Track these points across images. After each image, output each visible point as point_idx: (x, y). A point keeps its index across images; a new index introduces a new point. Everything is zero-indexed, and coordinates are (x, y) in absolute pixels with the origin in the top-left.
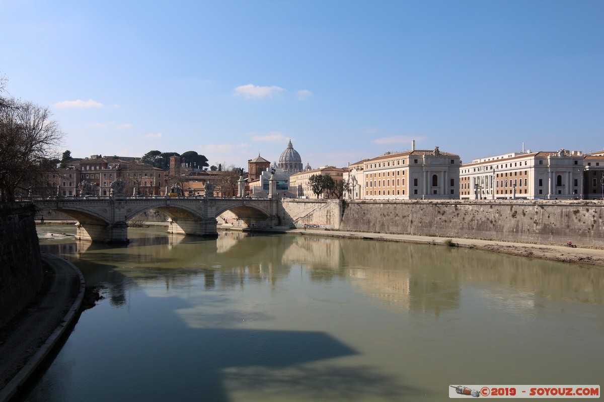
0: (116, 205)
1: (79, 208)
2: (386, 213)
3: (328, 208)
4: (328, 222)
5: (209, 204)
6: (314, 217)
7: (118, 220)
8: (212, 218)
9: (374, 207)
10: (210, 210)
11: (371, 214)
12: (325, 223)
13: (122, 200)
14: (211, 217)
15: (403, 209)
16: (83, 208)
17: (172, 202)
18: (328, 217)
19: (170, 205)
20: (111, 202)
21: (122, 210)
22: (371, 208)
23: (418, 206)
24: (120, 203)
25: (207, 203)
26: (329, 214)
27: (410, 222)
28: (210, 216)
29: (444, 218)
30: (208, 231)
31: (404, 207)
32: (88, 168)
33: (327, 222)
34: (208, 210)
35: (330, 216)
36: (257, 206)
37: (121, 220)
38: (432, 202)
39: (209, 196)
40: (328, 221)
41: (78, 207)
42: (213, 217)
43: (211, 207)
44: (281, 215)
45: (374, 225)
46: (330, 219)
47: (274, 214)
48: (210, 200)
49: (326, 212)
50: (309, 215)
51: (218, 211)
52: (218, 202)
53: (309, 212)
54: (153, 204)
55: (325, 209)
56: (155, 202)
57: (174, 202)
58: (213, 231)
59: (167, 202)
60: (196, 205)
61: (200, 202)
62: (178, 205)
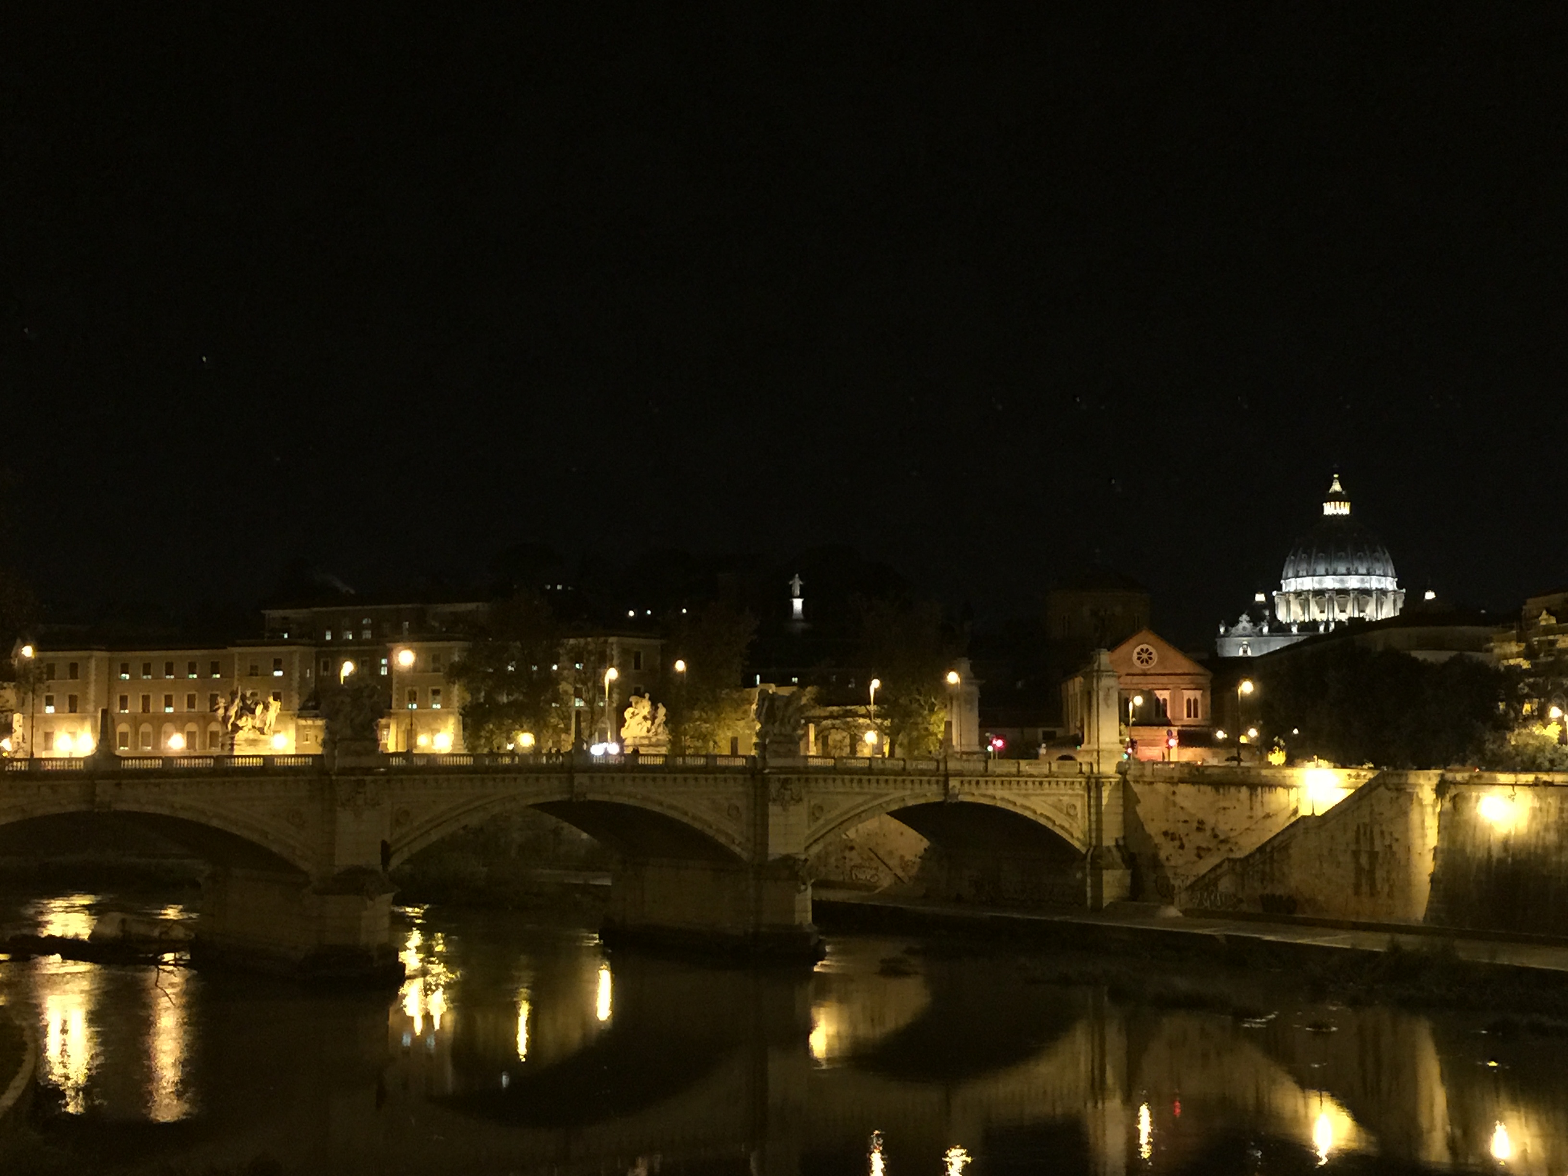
3: (1363, 815)
4: (1365, 888)
5: (773, 789)
8: (789, 857)
10: (782, 820)
12: (1350, 891)
13: (368, 771)
14: (782, 851)
17: (599, 783)
18: (1364, 859)
19: (590, 797)
20: (323, 778)
21: (367, 814)
24: (360, 783)
25: (763, 785)
26: (1365, 846)
28: (776, 846)
33: (1357, 888)
34: (771, 820)
35: (1373, 856)
36: (1020, 801)
37: (365, 860)
39: (777, 755)
43: (783, 802)
46: (1372, 872)
47: (1108, 841)
48: (781, 770)
49: (1351, 834)
50: (1268, 849)
51: (821, 821)
52: (821, 783)
53: (1271, 835)
54: (512, 791)
55: (1348, 817)
56: (521, 782)
57: (609, 782)
58: (797, 919)
59: (577, 781)
60: (712, 793)
61: (731, 782)
62: (624, 794)
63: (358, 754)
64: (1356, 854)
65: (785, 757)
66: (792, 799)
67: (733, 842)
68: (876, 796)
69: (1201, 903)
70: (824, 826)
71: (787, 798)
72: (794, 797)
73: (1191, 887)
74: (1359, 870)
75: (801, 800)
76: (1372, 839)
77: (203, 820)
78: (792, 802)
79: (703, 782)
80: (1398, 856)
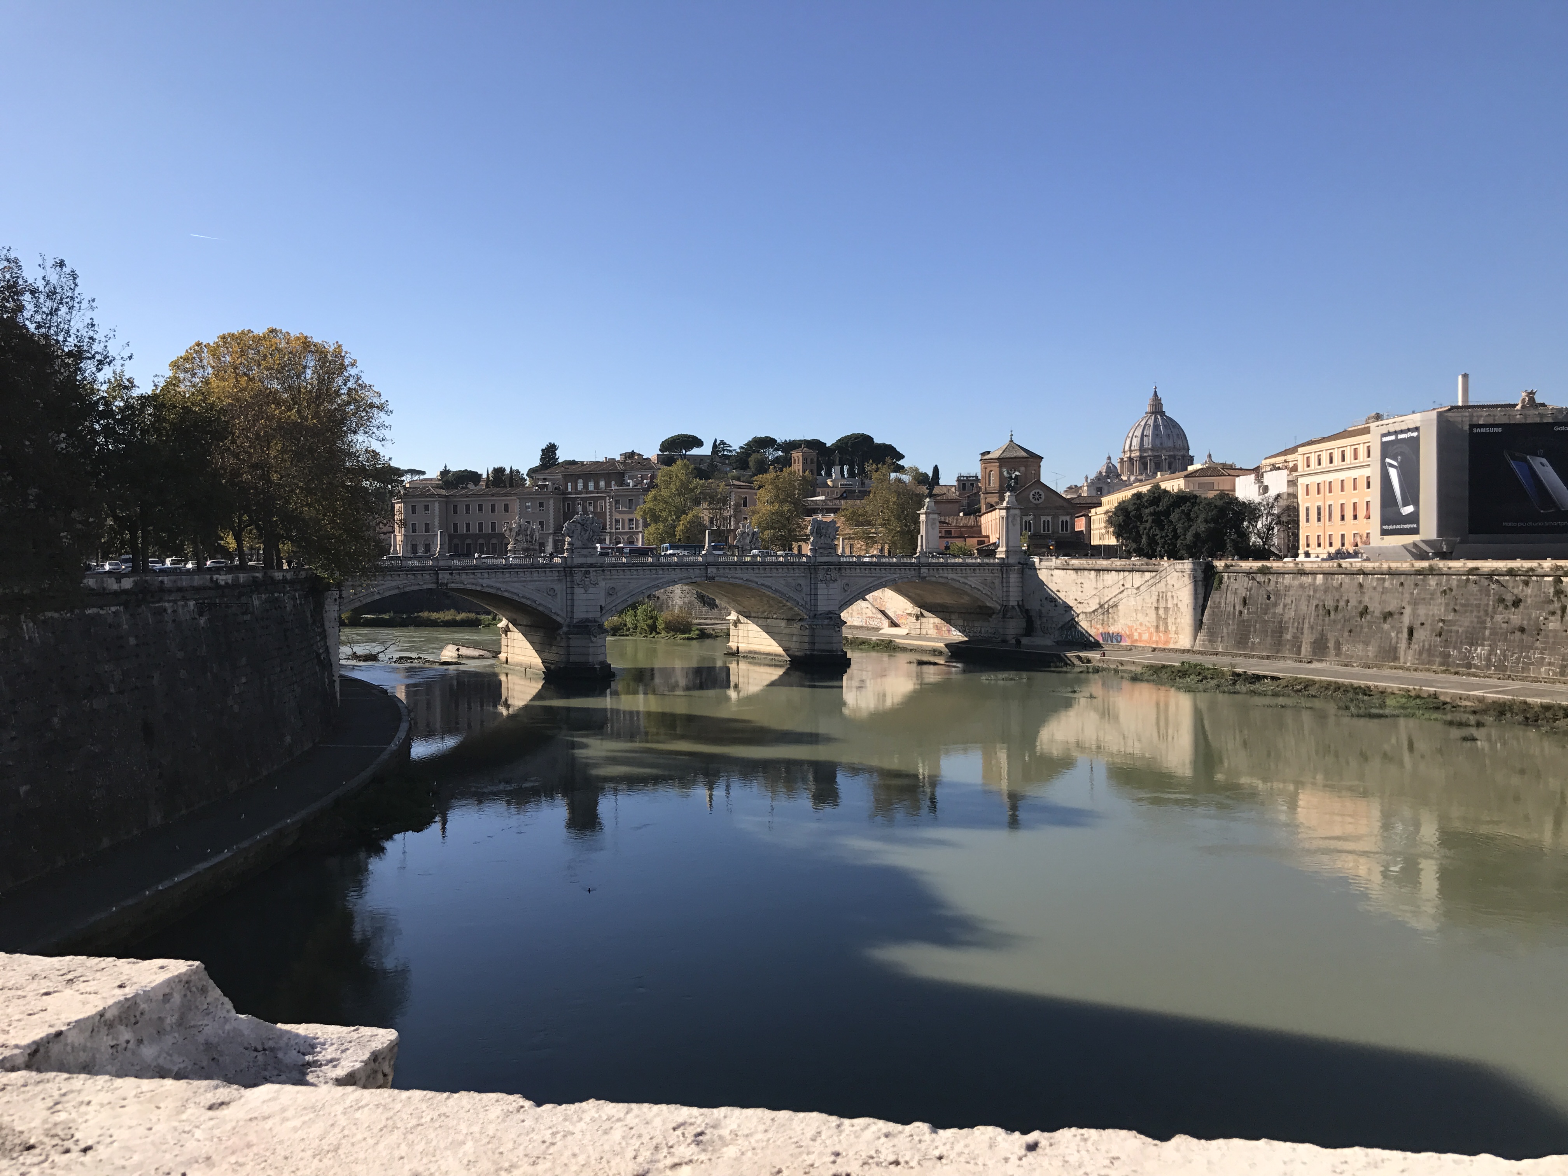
0: (578, 577)
1: (488, 586)
2: (1330, 603)
3: (1161, 586)
4: (1162, 628)
5: (821, 575)
6: (1121, 613)
7: (584, 616)
8: (830, 612)
9: (1296, 583)
10: (826, 592)
11: (1285, 606)
12: (1153, 630)
13: (592, 565)
14: (828, 609)
15: (1384, 591)
16: (498, 585)
17: (722, 571)
18: (1161, 612)
20: (567, 570)
21: (591, 590)
22: (1288, 588)
23: (1432, 581)
24: (588, 572)
25: (816, 573)
26: (1162, 604)
27: (1405, 631)
28: (822, 608)
29: (1516, 618)
30: (817, 646)
31: (1387, 584)
32: (580, 485)
33: (1157, 627)
34: (819, 592)
35: (1166, 609)
36: (962, 580)
37: (590, 616)
38: (1477, 569)
39: (822, 555)
40: (1161, 624)
41: (485, 582)
42: (831, 608)
43: (826, 581)
44: (1034, 605)
45: (1295, 637)
46: (1165, 619)
47: (1013, 603)
48: (825, 563)
49: (1155, 598)
50: (1106, 606)
51: (848, 593)
52: (848, 571)
53: (1108, 598)
54: (673, 576)
55: (1153, 588)
56: (678, 571)
57: (728, 571)
58: (835, 647)
59: (709, 571)
60: (786, 577)
61: (797, 571)
62: (736, 578)
63: (586, 556)
64: (1157, 608)
65: (828, 556)
66: (832, 580)
67: (798, 605)
68: (879, 578)
69: (1066, 637)
70: (848, 595)
71: (829, 579)
73: (1062, 628)
74: (1158, 616)
75: (837, 581)
76: (1166, 600)
77: (499, 593)
78: (832, 582)
79: (781, 570)
80: (1182, 610)
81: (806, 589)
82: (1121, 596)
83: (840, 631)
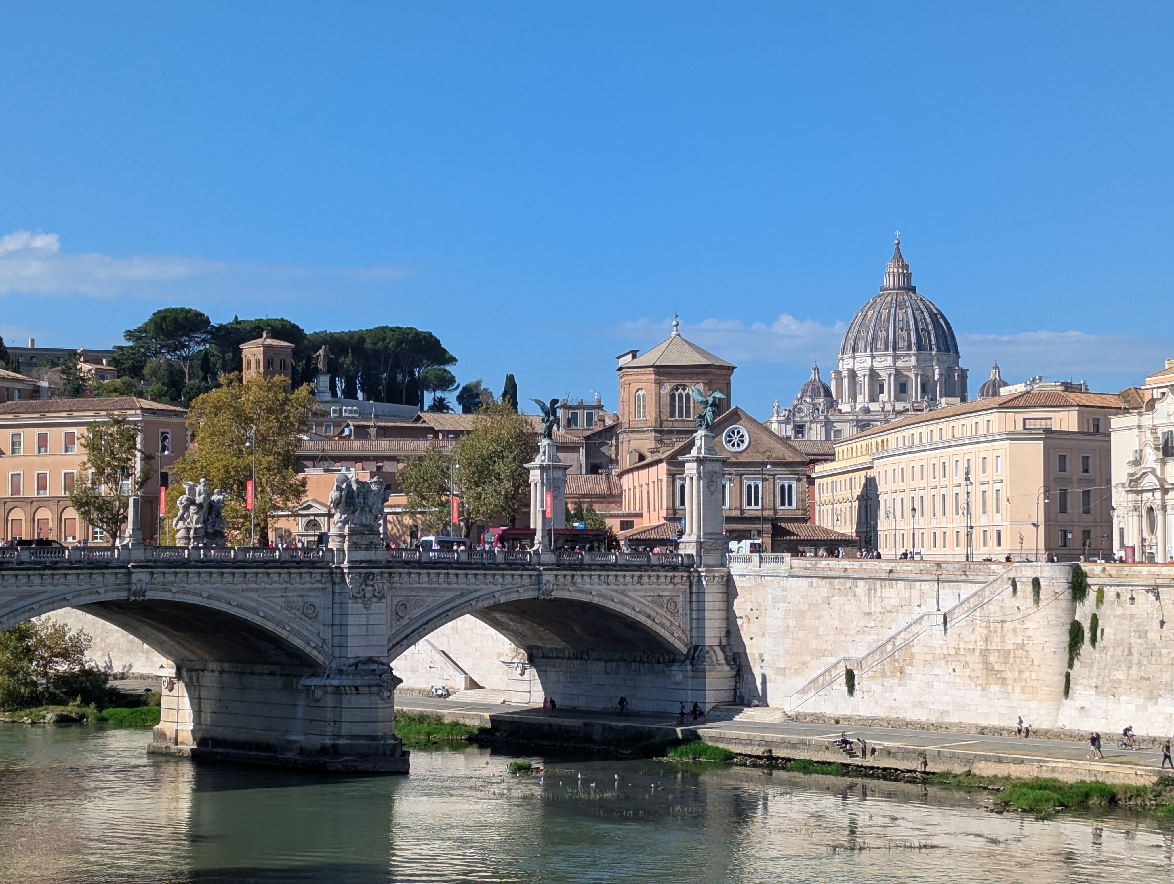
3: (992, 610)
4: (995, 689)
5: (353, 588)
6: (917, 662)
8: (370, 660)
10: (363, 620)
14: (363, 654)
17: (158, 578)
18: (993, 659)
19: (150, 595)
25: (344, 582)
28: (356, 649)
30: (347, 728)
34: (351, 620)
35: (1003, 652)
36: (617, 597)
39: (357, 547)
42: (374, 652)
43: (364, 600)
44: (749, 645)
47: (711, 640)
48: (362, 563)
50: (889, 647)
51: (405, 621)
52: (406, 578)
53: (892, 633)
54: (62, 588)
55: (978, 613)
56: (72, 578)
57: (172, 578)
58: (380, 729)
59: (135, 578)
60: (286, 590)
61: (308, 579)
62: (188, 593)
64: (985, 652)
65: (366, 549)
66: (374, 596)
67: (309, 644)
68: (464, 592)
70: (405, 626)
71: (368, 595)
72: (377, 594)
75: (383, 597)
76: (1003, 637)
78: (375, 600)
79: (276, 578)
80: (1032, 655)
81: (325, 615)
82: (915, 629)
83: (391, 698)
